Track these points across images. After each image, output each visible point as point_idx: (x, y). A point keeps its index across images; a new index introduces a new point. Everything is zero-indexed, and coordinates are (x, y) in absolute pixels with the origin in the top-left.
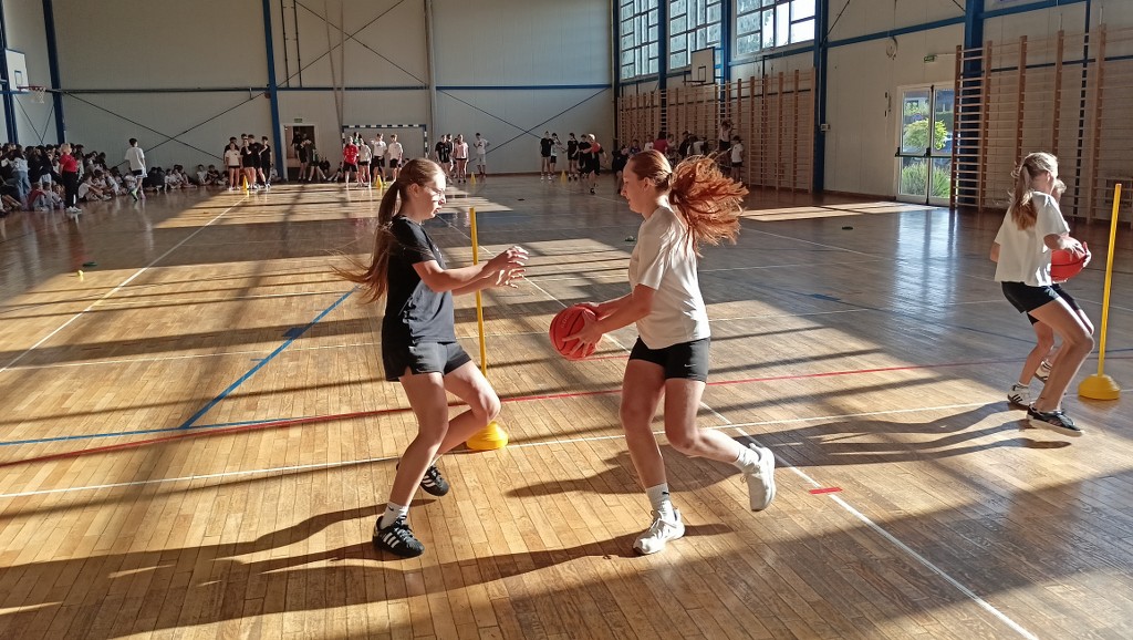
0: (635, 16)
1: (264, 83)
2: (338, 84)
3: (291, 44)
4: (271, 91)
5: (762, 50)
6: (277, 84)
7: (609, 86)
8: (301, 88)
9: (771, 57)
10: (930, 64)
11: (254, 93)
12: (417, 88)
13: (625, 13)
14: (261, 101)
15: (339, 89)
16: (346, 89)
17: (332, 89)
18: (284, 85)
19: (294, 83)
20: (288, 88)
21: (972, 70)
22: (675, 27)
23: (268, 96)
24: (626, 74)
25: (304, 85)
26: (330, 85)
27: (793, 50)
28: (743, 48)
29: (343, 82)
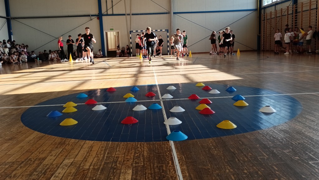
1: (96, 12)
2: (128, 12)
4: (100, 16)
6: (103, 12)
7: (257, 10)
8: (113, 15)
11: (93, 17)
12: (164, 14)
14: (95, 21)
15: (128, 15)
16: (133, 14)
17: (124, 15)
18: (106, 13)
19: (110, 12)
20: (107, 15)
23: (98, 18)
24: (264, 3)
25: (115, 13)
26: (124, 13)
29: (131, 10)
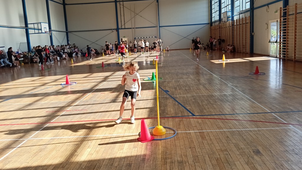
0: (215, 3)
1: (116, 27)
2: (133, 27)
3: (122, 17)
4: (117, 30)
5: (240, 11)
6: (119, 27)
7: (209, 23)
8: (125, 29)
9: (242, 13)
10: (276, 13)
11: (114, 30)
12: (154, 27)
13: (213, 2)
14: (115, 32)
15: (133, 28)
16: (136, 28)
17: (131, 28)
18: (121, 28)
19: (123, 27)
20: (122, 29)
21: (285, 15)
22: (223, 6)
23: (117, 31)
24: (213, 20)
25: (126, 27)
26: (131, 27)
27: (246, 11)
28: (236, 11)
29: (135, 26)
